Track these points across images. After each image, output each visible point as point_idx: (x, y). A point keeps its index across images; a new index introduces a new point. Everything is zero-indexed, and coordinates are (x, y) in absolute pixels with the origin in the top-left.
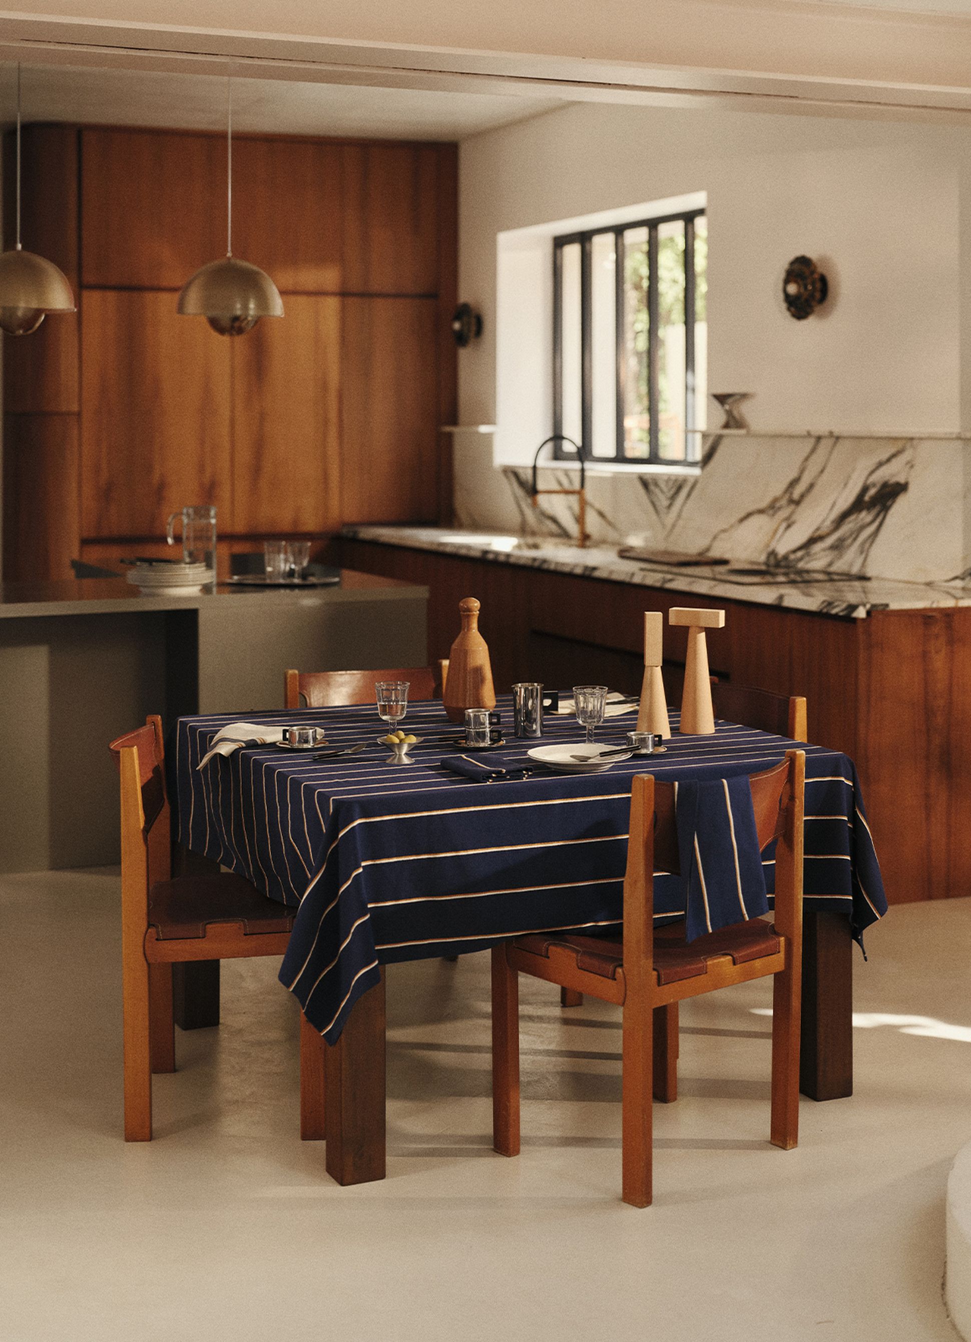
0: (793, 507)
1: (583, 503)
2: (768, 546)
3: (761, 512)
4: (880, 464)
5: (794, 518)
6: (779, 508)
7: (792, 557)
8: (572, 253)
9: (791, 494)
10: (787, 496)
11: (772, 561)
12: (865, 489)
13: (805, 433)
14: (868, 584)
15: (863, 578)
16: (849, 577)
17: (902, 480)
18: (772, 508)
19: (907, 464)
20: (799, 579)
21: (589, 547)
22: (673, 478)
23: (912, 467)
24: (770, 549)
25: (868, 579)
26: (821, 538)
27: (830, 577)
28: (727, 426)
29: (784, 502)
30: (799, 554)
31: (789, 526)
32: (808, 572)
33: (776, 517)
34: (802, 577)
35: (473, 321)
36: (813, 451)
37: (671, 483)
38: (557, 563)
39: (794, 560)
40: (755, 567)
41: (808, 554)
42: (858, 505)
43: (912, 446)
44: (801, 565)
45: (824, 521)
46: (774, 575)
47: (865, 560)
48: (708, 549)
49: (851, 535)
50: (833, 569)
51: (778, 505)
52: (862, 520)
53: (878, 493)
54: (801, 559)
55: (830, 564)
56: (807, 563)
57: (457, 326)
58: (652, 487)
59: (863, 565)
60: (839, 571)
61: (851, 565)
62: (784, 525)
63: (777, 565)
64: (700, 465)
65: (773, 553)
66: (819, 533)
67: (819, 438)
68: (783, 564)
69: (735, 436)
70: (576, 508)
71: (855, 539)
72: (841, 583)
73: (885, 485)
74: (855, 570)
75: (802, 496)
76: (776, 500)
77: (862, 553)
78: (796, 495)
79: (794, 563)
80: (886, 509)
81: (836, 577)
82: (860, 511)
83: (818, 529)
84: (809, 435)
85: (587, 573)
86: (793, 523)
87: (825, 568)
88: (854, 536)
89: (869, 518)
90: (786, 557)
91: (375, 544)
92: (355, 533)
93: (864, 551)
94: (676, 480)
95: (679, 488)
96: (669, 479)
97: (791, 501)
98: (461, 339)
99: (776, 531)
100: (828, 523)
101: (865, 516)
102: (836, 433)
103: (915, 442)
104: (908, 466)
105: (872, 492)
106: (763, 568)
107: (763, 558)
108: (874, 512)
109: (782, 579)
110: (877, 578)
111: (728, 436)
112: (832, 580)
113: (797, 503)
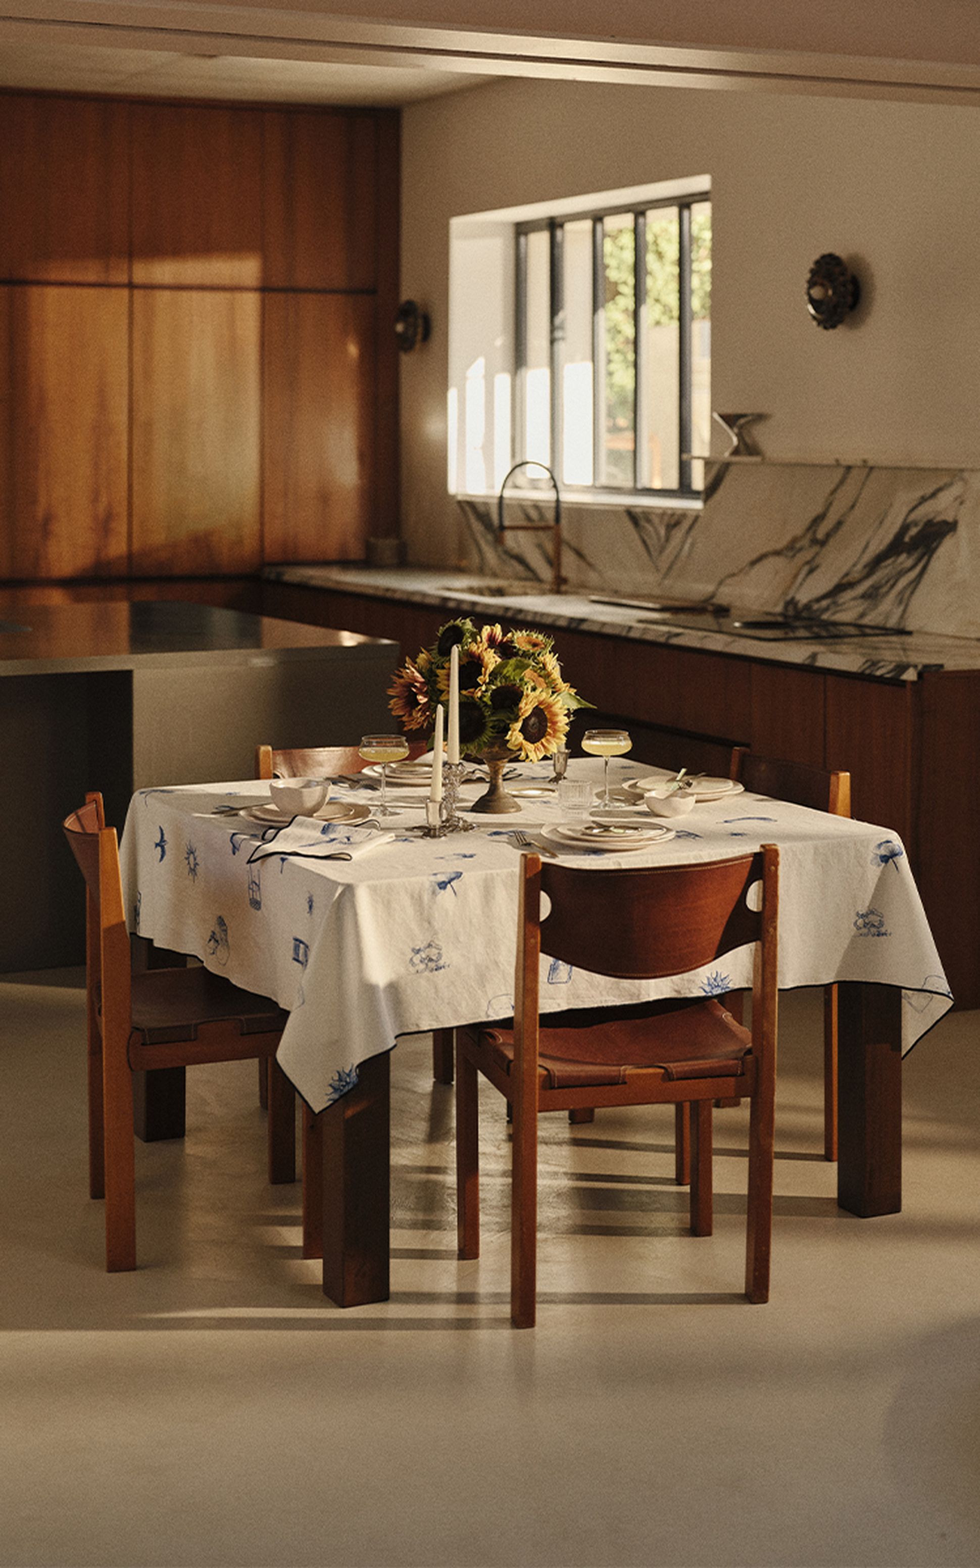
0: (816, 549)
1: (559, 542)
2: (785, 593)
3: (777, 553)
4: (923, 500)
5: (818, 561)
6: (800, 549)
7: (816, 606)
8: (539, 243)
9: (815, 532)
10: (809, 536)
11: (791, 612)
12: (905, 528)
13: (834, 462)
14: (908, 639)
15: (902, 632)
16: (885, 631)
17: (950, 519)
18: (791, 549)
19: (956, 499)
20: (824, 634)
21: (565, 593)
22: (669, 512)
23: (962, 503)
24: (788, 598)
25: (910, 633)
26: (851, 585)
27: (862, 630)
28: (736, 452)
29: (805, 542)
30: (824, 603)
31: (811, 571)
32: (835, 624)
33: (795, 560)
34: (827, 630)
35: (420, 322)
36: (842, 482)
37: (666, 518)
38: (536, 613)
39: (818, 610)
40: (770, 619)
41: (835, 603)
42: (896, 547)
43: (962, 479)
44: (825, 617)
45: (854, 565)
46: (794, 629)
47: (904, 611)
48: (713, 596)
49: (887, 582)
50: (866, 621)
51: (798, 545)
52: (901, 563)
53: (919, 533)
54: (827, 609)
55: (862, 615)
56: (834, 614)
57: (400, 328)
58: (643, 523)
59: (902, 617)
60: (872, 623)
61: (887, 616)
62: (806, 569)
63: (798, 616)
64: (703, 496)
65: (792, 602)
66: (850, 578)
67: (849, 468)
68: (804, 614)
69: (746, 464)
70: (549, 547)
71: (892, 586)
72: (875, 639)
73: (929, 523)
74: (892, 623)
75: (828, 536)
76: (795, 540)
77: (900, 602)
78: (820, 535)
79: (818, 613)
80: (930, 552)
81: (868, 631)
82: (898, 554)
83: (847, 574)
84: (838, 464)
85: (574, 625)
86: (817, 567)
87: (856, 619)
88: (891, 582)
89: (910, 563)
90: (808, 607)
91: (303, 587)
92: (280, 575)
93: (904, 600)
94: (673, 515)
95: (677, 524)
96: (664, 513)
97: (815, 542)
98: (406, 343)
99: (796, 576)
100: (859, 567)
101: (905, 561)
102: (871, 463)
103: (966, 475)
104: (958, 502)
105: (914, 531)
106: (780, 619)
107: (779, 609)
108: (916, 555)
109: (802, 633)
110: (920, 632)
111: (736, 463)
112: (864, 635)
113: (823, 543)
